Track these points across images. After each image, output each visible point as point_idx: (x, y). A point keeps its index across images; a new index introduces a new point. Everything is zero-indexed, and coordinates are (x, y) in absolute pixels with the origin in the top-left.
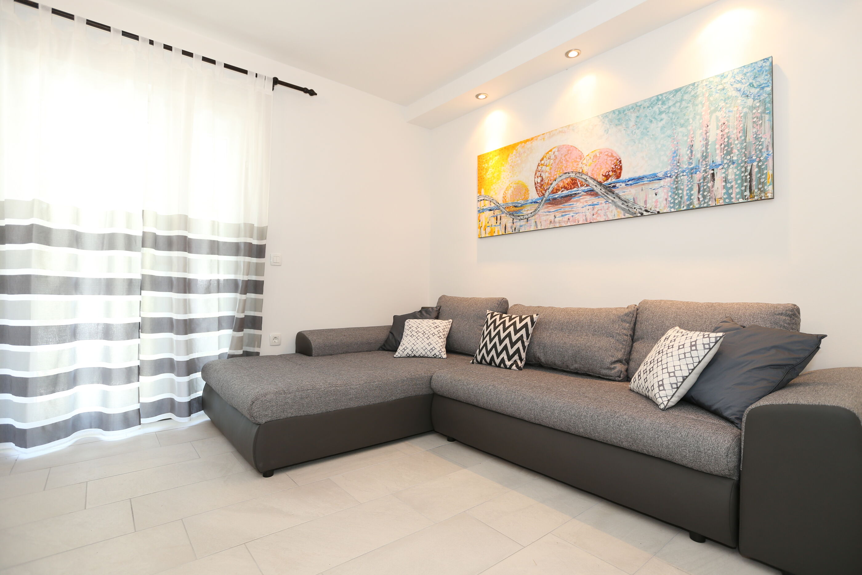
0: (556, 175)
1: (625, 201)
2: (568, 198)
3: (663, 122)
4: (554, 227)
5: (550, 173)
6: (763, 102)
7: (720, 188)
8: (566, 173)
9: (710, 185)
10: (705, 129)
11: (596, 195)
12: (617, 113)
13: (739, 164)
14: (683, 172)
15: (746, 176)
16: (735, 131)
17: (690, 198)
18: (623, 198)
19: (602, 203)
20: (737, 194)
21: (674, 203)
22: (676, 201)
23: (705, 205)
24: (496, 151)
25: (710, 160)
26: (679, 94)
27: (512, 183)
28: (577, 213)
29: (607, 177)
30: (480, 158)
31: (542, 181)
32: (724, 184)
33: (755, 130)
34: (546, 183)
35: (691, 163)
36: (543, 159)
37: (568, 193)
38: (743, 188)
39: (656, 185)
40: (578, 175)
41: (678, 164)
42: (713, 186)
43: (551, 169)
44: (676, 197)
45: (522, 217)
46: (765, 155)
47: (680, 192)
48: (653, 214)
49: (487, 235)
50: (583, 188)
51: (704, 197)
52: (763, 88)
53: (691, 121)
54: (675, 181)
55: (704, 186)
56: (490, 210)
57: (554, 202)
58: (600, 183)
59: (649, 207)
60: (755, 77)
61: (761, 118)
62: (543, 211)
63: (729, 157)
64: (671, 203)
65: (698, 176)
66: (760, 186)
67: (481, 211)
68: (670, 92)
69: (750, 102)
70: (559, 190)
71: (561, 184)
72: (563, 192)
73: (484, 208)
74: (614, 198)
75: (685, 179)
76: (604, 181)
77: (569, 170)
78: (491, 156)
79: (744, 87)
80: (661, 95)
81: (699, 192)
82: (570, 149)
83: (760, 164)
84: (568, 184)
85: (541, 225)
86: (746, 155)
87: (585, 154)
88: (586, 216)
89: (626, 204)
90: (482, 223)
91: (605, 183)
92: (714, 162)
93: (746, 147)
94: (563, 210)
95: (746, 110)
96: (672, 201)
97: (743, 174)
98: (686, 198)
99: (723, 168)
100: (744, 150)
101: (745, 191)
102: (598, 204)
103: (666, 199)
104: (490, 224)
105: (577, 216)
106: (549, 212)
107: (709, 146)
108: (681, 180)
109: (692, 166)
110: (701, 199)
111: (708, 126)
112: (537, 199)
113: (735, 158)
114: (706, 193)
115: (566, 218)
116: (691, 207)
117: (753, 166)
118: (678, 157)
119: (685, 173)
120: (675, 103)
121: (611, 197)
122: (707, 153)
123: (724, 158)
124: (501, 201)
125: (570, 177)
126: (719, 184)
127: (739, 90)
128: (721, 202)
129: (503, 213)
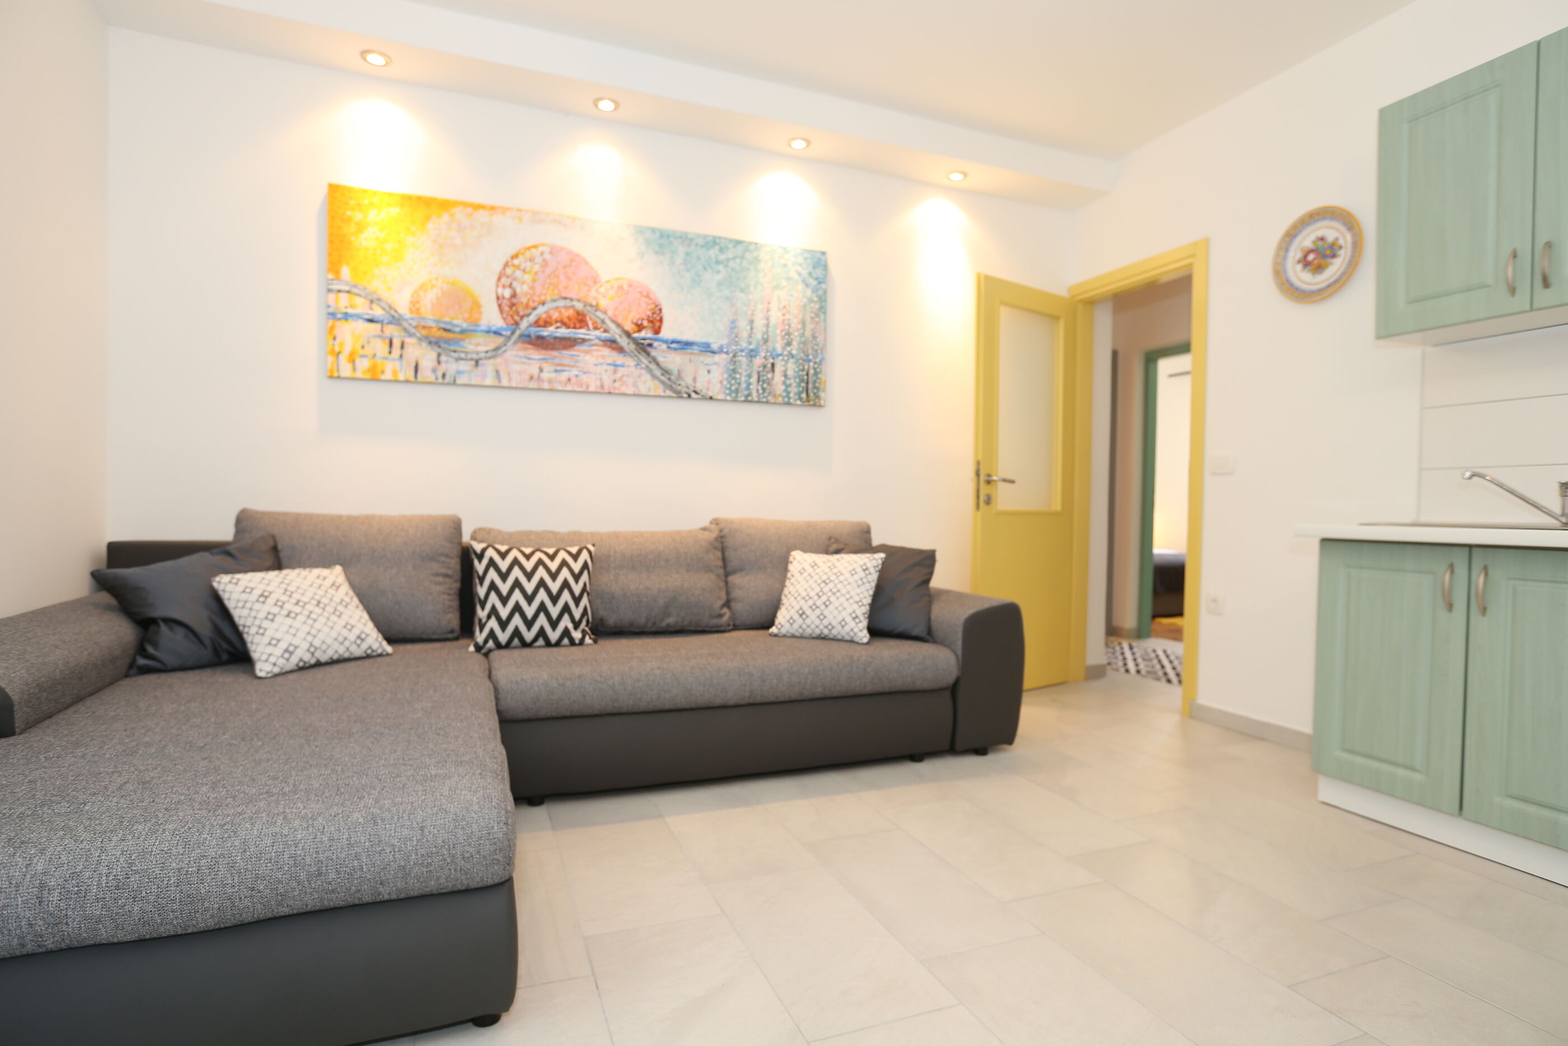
0: (545, 295)
1: (666, 372)
2: (569, 343)
3: (721, 276)
4: (535, 385)
5: (532, 288)
6: (819, 299)
7: (780, 382)
8: (565, 298)
9: (769, 376)
10: (766, 305)
11: (621, 350)
12: (658, 234)
14: (742, 351)
15: (803, 376)
16: (795, 321)
17: (748, 388)
18: (663, 365)
19: (629, 366)
20: (795, 394)
21: (730, 389)
22: (733, 388)
23: (764, 400)
24: (390, 195)
25: (770, 345)
26: (739, 249)
27: (437, 279)
28: (585, 373)
29: (640, 328)
30: (336, 191)
31: (514, 295)
32: (783, 379)
33: (812, 326)
34: (522, 303)
35: (750, 343)
36: (515, 256)
37: (569, 333)
38: (801, 389)
39: (708, 359)
40: (589, 308)
41: (737, 339)
42: (773, 379)
43: (534, 281)
44: (733, 382)
45: (463, 355)
46: (820, 357)
47: (738, 376)
48: (704, 398)
49: (359, 374)
50: (597, 333)
51: (764, 390)
52: (819, 283)
53: (752, 289)
54: (732, 360)
55: (763, 376)
56: (371, 321)
57: (540, 343)
58: (628, 334)
59: (699, 386)
60: (813, 268)
61: (817, 315)
62: (514, 353)
63: (788, 349)
64: (727, 389)
65: (758, 361)
66: (815, 391)
67: (338, 316)
68: (731, 241)
69: (809, 293)
70: (551, 324)
71: (555, 315)
72: (559, 330)
73: (350, 311)
74: (650, 362)
75: (742, 359)
76: (635, 332)
77: (572, 295)
78: (375, 200)
79: (805, 273)
80: (720, 238)
81: (758, 382)
82: (575, 260)
83: (816, 366)
84: (569, 318)
85: (510, 380)
86: (804, 352)
87: (604, 277)
88: (601, 380)
89: (668, 376)
90: (341, 345)
91: (636, 335)
92: (774, 349)
93: (804, 343)
94: (557, 361)
95: (805, 300)
96: (728, 386)
97: (801, 373)
98: (744, 385)
99: (783, 360)
100: (802, 346)
101: (802, 392)
102: (622, 366)
103: (721, 382)
104: (368, 351)
105: (584, 378)
106: (529, 359)
107: (770, 329)
108: (740, 361)
109: (752, 347)
110: (761, 391)
111: (769, 303)
112: (502, 328)
113: (794, 352)
114: (765, 385)
115: (564, 376)
116: (750, 398)
117: (809, 366)
118: (736, 330)
119: (744, 354)
120: (734, 258)
121: (645, 360)
122: (768, 336)
123: (784, 348)
124: (403, 308)
125: (573, 307)
126: (778, 378)
127: (800, 274)
128: (780, 400)
129: (410, 335)
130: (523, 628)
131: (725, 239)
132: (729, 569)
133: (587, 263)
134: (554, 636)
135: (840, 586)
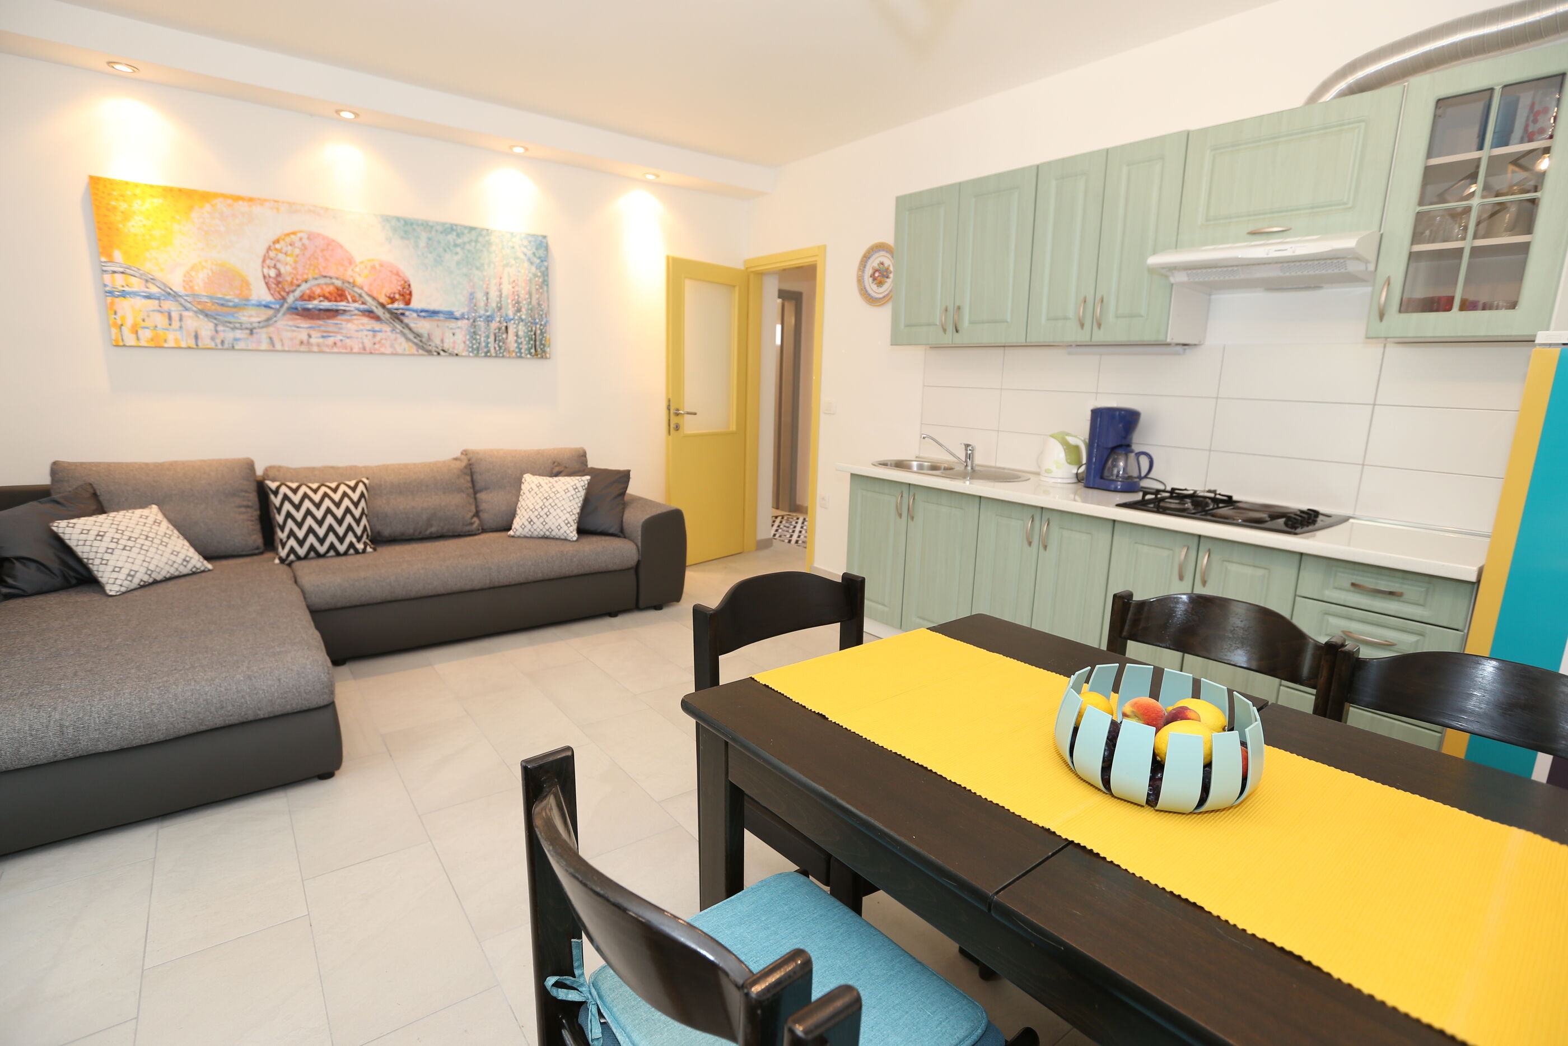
0: (307, 274)
1: (418, 335)
2: (332, 313)
3: (459, 257)
4: (305, 349)
5: (295, 268)
6: (543, 274)
7: (513, 341)
8: (325, 277)
9: (504, 336)
10: (498, 280)
11: (378, 318)
12: (402, 222)
14: (480, 317)
15: (532, 335)
16: (523, 292)
17: (487, 346)
18: (415, 330)
19: (386, 331)
20: (525, 350)
21: (472, 347)
22: (475, 346)
23: (501, 355)
24: (151, 186)
25: (503, 312)
26: (474, 234)
27: (206, 261)
28: (348, 338)
29: (393, 300)
30: (97, 184)
31: (279, 274)
32: (515, 338)
33: (537, 296)
34: (287, 281)
35: (487, 311)
36: (277, 241)
37: (331, 306)
38: (530, 346)
39: (453, 324)
40: (347, 285)
41: (475, 308)
42: (507, 338)
43: (296, 262)
44: (474, 342)
45: (237, 325)
46: (544, 321)
47: (478, 337)
48: (451, 354)
49: (143, 343)
50: (356, 305)
51: (500, 347)
52: (541, 261)
53: (486, 267)
54: (472, 325)
55: (499, 336)
56: (148, 297)
57: (307, 314)
58: (383, 306)
59: (446, 346)
60: (536, 248)
61: (541, 288)
62: (284, 322)
63: (519, 314)
64: (470, 347)
65: (494, 325)
66: (542, 347)
67: (115, 293)
68: (466, 227)
69: (533, 269)
70: (314, 299)
71: (318, 291)
72: (322, 303)
73: (126, 289)
74: (403, 328)
75: (481, 323)
76: (388, 304)
77: (331, 274)
78: (138, 191)
79: (529, 253)
80: (456, 225)
81: (495, 341)
82: (331, 245)
83: (542, 327)
84: (330, 293)
85: (283, 345)
86: (531, 317)
87: (358, 258)
88: (363, 343)
89: (419, 338)
90: (123, 318)
91: (390, 306)
92: (507, 315)
93: (531, 310)
94: (323, 328)
95: (530, 275)
96: (470, 345)
97: (529, 333)
98: (483, 344)
99: (514, 323)
100: (530, 312)
101: (532, 348)
102: (380, 331)
103: (464, 342)
104: (149, 323)
105: (348, 342)
106: (298, 327)
107: (503, 299)
108: (479, 325)
109: (488, 314)
110: (497, 349)
111: (501, 278)
112: (270, 302)
113: (523, 317)
114: (501, 344)
115: (330, 341)
116: (489, 354)
117: (536, 328)
118: (474, 300)
119: (482, 319)
120: (470, 242)
121: (399, 327)
122: (501, 304)
123: (515, 314)
124: (178, 287)
125: (333, 284)
126: (511, 337)
127: (525, 255)
128: (514, 354)
129: (186, 309)
130: (317, 544)
131: (461, 226)
132: (478, 488)
133: (342, 247)
134: (342, 548)
135: (557, 501)
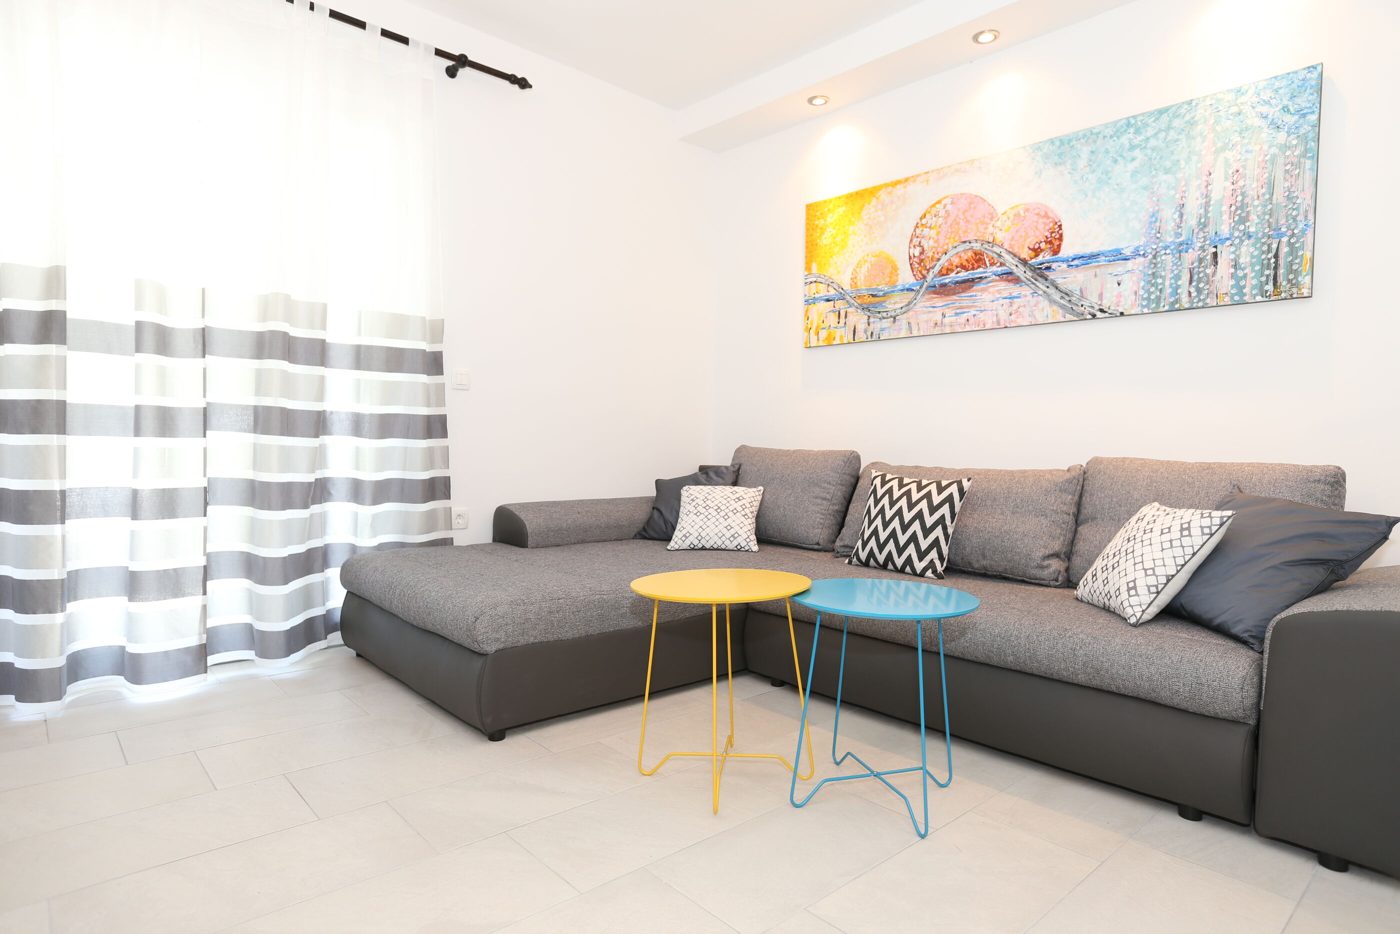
0: (947, 244)
1: (1066, 294)
2: (968, 284)
3: (1136, 163)
4: (940, 331)
5: (936, 241)
6: (1304, 139)
7: (1226, 277)
8: (965, 242)
9: (1208, 271)
10: (1205, 178)
11: (1017, 280)
12: (1058, 143)
13: (1258, 239)
14: (1166, 248)
16: (1255, 185)
17: (1175, 292)
18: (1062, 287)
19: (1025, 296)
20: (1254, 287)
21: (1148, 299)
22: (1153, 297)
23: (1200, 304)
24: (840, 198)
25: (1211, 229)
26: (1165, 118)
27: (868, 255)
28: (982, 311)
29: (1037, 251)
30: (811, 209)
31: (922, 253)
33: (1287, 184)
34: (928, 257)
35: (1179, 235)
36: (924, 216)
39: (1119, 267)
40: (986, 246)
41: (1158, 235)
42: (1214, 274)
43: (938, 234)
44: (1152, 289)
45: (885, 315)
46: (1301, 226)
47: (1160, 281)
48: (1112, 315)
49: (821, 343)
50: (994, 269)
51: (1199, 291)
52: (1304, 115)
53: (1183, 164)
54: (1151, 263)
55: (1200, 272)
56: (828, 300)
57: (942, 290)
58: (1024, 262)
60: (1293, 97)
61: (1298, 165)
62: (922, 304)
63: (1242, 227)
64: (1143, 299)
65: (1190, 257)
67: (810, 301)
68: (1150, 114)
69: (1282, 137)
70: (952, 271)
71: (956, 261)
72: (959, 275)
73: (817, 296)
74: (1048, 287)
75: (1168, 260)
76: (1031, 259)
77: (971, 237)
78: (831, 206)
79: (1274, 112)
80: (1134, 117)
81: (1191, 282)
82: (974, 201)
84: (968, 260)
86: (1270, 225)
87: (1000, 210)
89: (1067, 298)
90: (812, 322)
91: (1033, 261)
92: (1217, 234)
93: (1271, 212)
95: (1274, 150)
100: (1267, 217)
104: (826, 325)
106: (934, 307)
107: (1211, 208)
109: (1182, 239)
110: (1194, 294)
111: (1210, 174)
112: (913, 285)
113: (1252, 229)
118: (1158, 223)
120: (1157, 133)
121: (1042, 286)
122: (1207, 218)
123: (1234, 229)
124: (847, 285)
125: (971, 248)
127: (1265, 117)
128: (1227, 299)
129: (851, 306)
131: (1144, 114)
133: (985, 201)
